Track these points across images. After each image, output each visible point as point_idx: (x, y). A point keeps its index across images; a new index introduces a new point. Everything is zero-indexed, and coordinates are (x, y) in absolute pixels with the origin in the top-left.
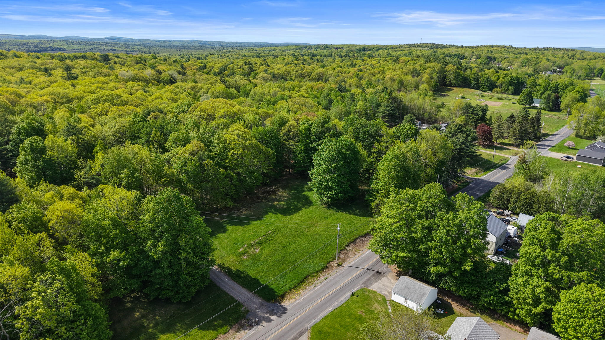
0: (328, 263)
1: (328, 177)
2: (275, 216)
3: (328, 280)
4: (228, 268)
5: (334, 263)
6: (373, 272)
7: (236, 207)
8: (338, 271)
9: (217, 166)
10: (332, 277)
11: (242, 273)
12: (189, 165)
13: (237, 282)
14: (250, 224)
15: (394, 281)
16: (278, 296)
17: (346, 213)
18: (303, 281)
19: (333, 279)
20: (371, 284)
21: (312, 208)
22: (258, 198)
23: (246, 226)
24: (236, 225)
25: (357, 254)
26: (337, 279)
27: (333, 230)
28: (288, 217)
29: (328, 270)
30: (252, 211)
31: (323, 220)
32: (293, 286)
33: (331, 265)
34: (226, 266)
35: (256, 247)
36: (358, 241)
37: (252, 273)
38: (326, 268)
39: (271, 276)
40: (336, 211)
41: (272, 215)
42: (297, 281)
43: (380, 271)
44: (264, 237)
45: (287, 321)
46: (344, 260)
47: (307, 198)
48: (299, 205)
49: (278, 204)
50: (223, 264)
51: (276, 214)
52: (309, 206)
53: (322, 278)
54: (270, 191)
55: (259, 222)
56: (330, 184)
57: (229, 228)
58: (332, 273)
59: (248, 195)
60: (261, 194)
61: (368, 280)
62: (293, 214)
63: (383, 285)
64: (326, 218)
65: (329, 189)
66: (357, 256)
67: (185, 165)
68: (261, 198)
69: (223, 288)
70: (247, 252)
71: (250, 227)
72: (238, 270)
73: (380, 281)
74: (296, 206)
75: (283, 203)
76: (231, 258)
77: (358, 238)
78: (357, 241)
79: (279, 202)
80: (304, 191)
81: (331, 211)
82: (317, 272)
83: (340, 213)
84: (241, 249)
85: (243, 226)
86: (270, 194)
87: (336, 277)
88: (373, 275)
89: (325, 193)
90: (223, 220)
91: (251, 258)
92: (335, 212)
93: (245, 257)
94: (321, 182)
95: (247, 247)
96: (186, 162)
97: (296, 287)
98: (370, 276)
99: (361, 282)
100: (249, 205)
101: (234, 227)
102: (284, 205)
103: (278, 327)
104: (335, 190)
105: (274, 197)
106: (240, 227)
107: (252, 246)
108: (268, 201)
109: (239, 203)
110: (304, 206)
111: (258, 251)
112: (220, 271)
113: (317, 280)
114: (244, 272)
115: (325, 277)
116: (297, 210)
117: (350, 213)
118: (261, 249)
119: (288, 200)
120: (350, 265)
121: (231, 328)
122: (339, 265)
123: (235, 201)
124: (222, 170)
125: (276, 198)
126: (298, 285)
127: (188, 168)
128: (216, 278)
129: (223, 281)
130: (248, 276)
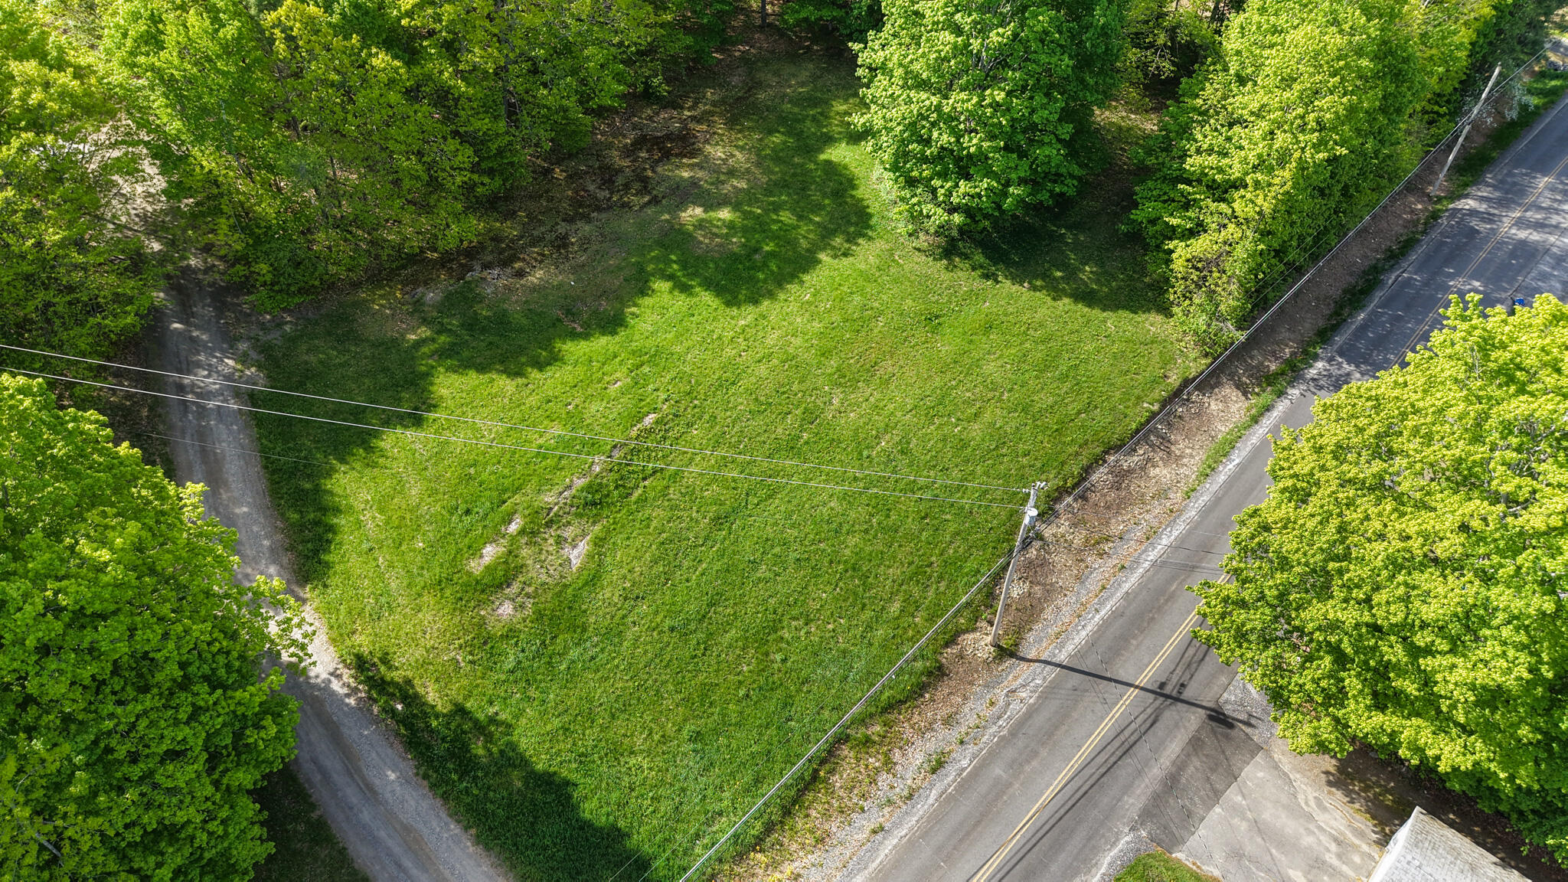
0: (947, 645)
1: (960, 101)
2: (681, 302)
3: (950, 774)
4: (407, 693)
5: (980, 643)
6: (1194, 719)
7: (496, 239)
8: (1000, 693)
9: (355, 39)
10: (971, 749)
11: (480, 729)
12: (172, 34)
13: (445, 797)
14: (555, 359)
15: (1312, 794)
17: (1035, 289)
18: (810, 782)
19: (975, 774)
20: (1189, 819)
21: (867, 254)
22: (608, 176)
23: (534, 374)
24: (482, 369)
25: (1101, 569)
26: (998, 771)
27: (968, 403)
28: (747, 315)
29: (943, 690)
30: (575, 270)
31: (920, 334)
32: (757, 826)
33: (961, 656)
34: (397, 676)
35: (569, 533)
36: (1100, 475)
37: (535, 735)
38: (938, 673)
39: (639, 741)
40: (986, 277)
41: (666, 297)
42: (776, 787)
43: (1228, 710)
44: (617, 454)
46: (1028, 613)
47: (841, 183)
48: (805, 234)
49: (701, 224)
50: (385, 660)
51: (685, 289)
52: (851, 239)
53: (916, 757)
54: (669, 137)
55: (601, 343)
56: (972, 143)
57: (448, 386)
58: (968, 719)
59: (558, 163)
60: (629, 152)
61: (1172, 783)
62: (771, 295)
63: (1258, 827)
64: (932, 320)
65: (963, 166)
66: (1093, 582)
67: (153, 40)
68: (620, 180)
69: (362, 854)
70: (520, 569)
71: (550, 381)
72: (460, 711)
73: (1233, 795)
74: (785, 238)
75: (725, 214)
76: (426, 616)
77: (1099, 460)
78: (1094, 478)
79: (708, 207)
80: (829, 140)
81: (965, 278)
82: (889, 708)
83: (1007, 286)
84: (490, 552)
85: (519, 374)
86: (667, 155)
87: (993, 754)
88: (1195, 744)
89: (936, 183)
90: (424, 332)
91: (539, 616)
92: (979, 284)
93: (507, 609)
94: (915, 130)
95: (522, 532)
96: (155, 19)
97: (769, 828)
98: (1174, 748)
99: (1134, 802)
100: (563, 227)
101: (473, 378)
102: (731, 226)
104: (989, 173)
105: (686, 175)
106: (505, 384)
107: (549, 524)
108: (655, 201)
109: (511, 215)
110: (826, 234)
111: (577, 555)
112: (364, 707)
113: (889, 764)
114: (492, 720)
115: (932, 744)
116: (799, 264)
117: (1056, 293)
118: (599, 542)
119: (750, 196)
120: (1062, 657)
122: (1006, 652)
123: (492, 205)
124: (381, 60)
125: (694, 183)
126: (787, 812)
127: (168, 58)
128: (332, 763)
129: (370, 792)
130: (512, 759)
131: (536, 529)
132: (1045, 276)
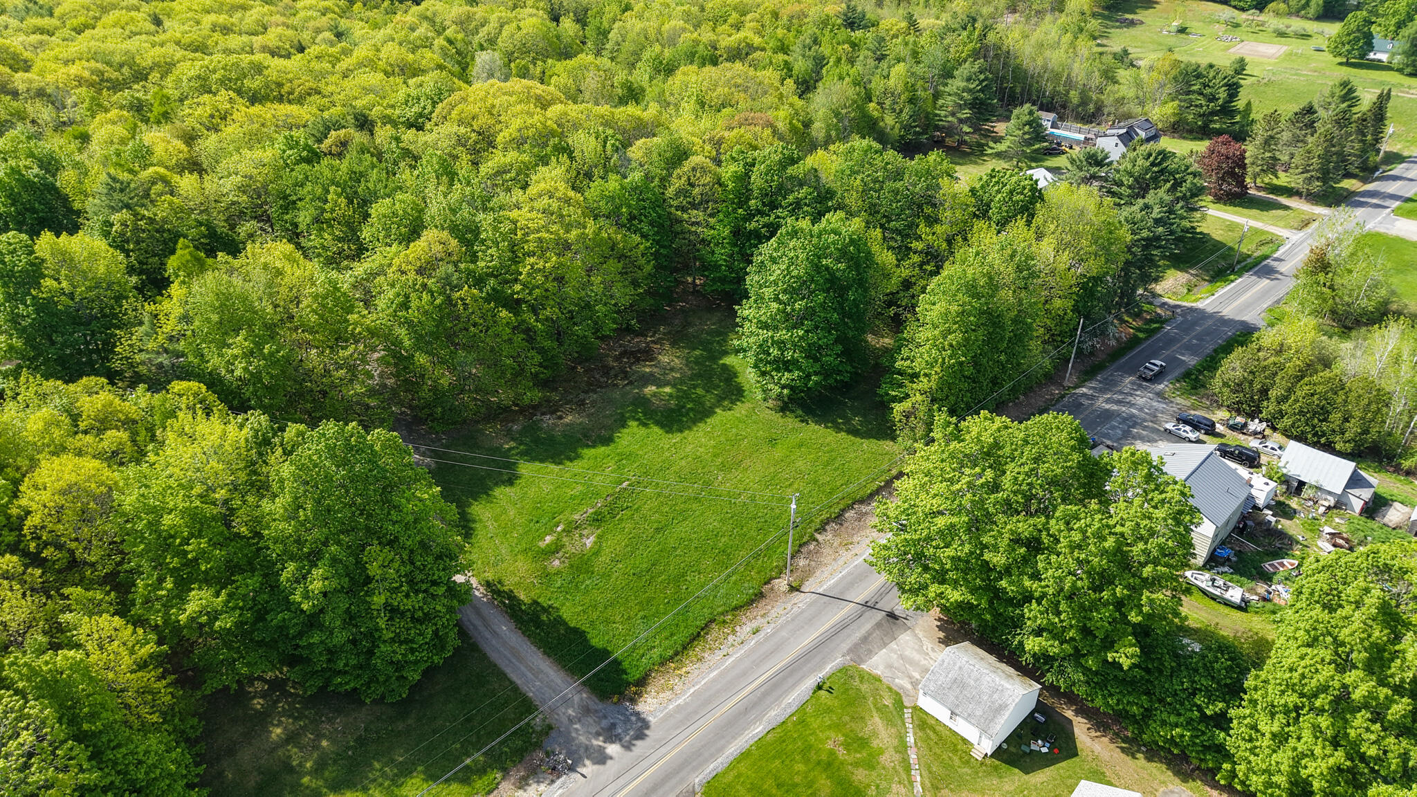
0: (765, 584)
1: (783, 334)
2: (643, 431)
3: (761, 635)
4: (511, 596)
5: (782, 584)
6: (880, 616)
7: (548, 401)
8: (789, 606)
9: (492, 304)
10: (773, 625)
11: (545, 610)
12: (414, 304)
13: (529, 637)
14: (578, 457)
15: (930, 646)
16: (629, 684)
17: (827, 427)
18: (696, 637)
19: (773, 635)
20: (870, 653)
21: (741, 409)
22: (606, 370)
23: (568, 463)
24: (542, 461)
25: (845, 555)
26: (784, 633)
27: (787, 479)
28: (677, 437)
29: (763, 602)
30: (588, 416)
31: (765, 448)
32: (671, 653)
33: (772, 589)
34: (506, 589)
35: (585, 532)
36: (850, 514)
37: (570, 613)
38: (760, 596)
39: (618, 619)
40: (802, 421)
41: (635, 430)
42: (680, 638)
43: (897, 613)
44: (609, 499)
45: (645, 764)
46: (808, 573)
47: (729, 375)
48: (709, 399)
49: (654, 395)
50: (500, 582)
51: (645, 425)
52: (733, 402)
53: (747, 628)
54: (639, 351)
55: (602, 450)
56: (789, 355)
57: (526, 469)
58: (773, 614)
59: (580, 364)
60: (617, 359)
61: (865, 639)
62: (690, 428)
63: (902, 657)
64: (772, 441)
65: (787, 366)
66: (841, 562)
67: (405, 306)
68: (612, 373)
69: (494, 656)
70: (563, 546)
71: (575, 467)
72: (535, 602)
73: (893, 645)
74: (699, 401)
75: (668, 390)
76: (519, 564)
77: (850, 507)
78: (847, 515)
79: (659, 386)
80: (726, 353)
81: (791, 422)
82: (736, 608)
83: (813, 426)
84: (548, 539)
85: (560, 463)
86: (638, 360)
87: (782, 627)
88: (878, 625)
89: (774, 373)
90: (513, 444)
91: (572, 566)
92: (798, 425)
93: (557, 562)
94: (763, 349)
95: (564, 530)
96: (407, 297)
97: (676, 654)
98: (868, 626)
99: (845, 646)
100: (582, 396)
101: (537, 465)
102: (671, 395)
103: (621, 781)
104: (799, 369)
105: (648, 370)
106: (552, 466)
107: (576, 528)
108: (631, 383)
109: (556, 389)
110: (720, 399)
111: (589, 542)
112: (491, 602)
113: (734, 632)
114: (550, 606)
115: (755, 624)
116: (704, 413)
117: (838, 429)
118: (600, 537)
119: (682, 382)
120: (820, 591)
121: (503, 778)
122: (794, 589)
123: (544, 384)
124: (504, 313)
125: (652, 374)
126: (685, 648)
127: (413, 314)
128: (478, 623)
129: (495, 634)
130: (560, 621)
131: (570, 530)
132: (834, 422)
